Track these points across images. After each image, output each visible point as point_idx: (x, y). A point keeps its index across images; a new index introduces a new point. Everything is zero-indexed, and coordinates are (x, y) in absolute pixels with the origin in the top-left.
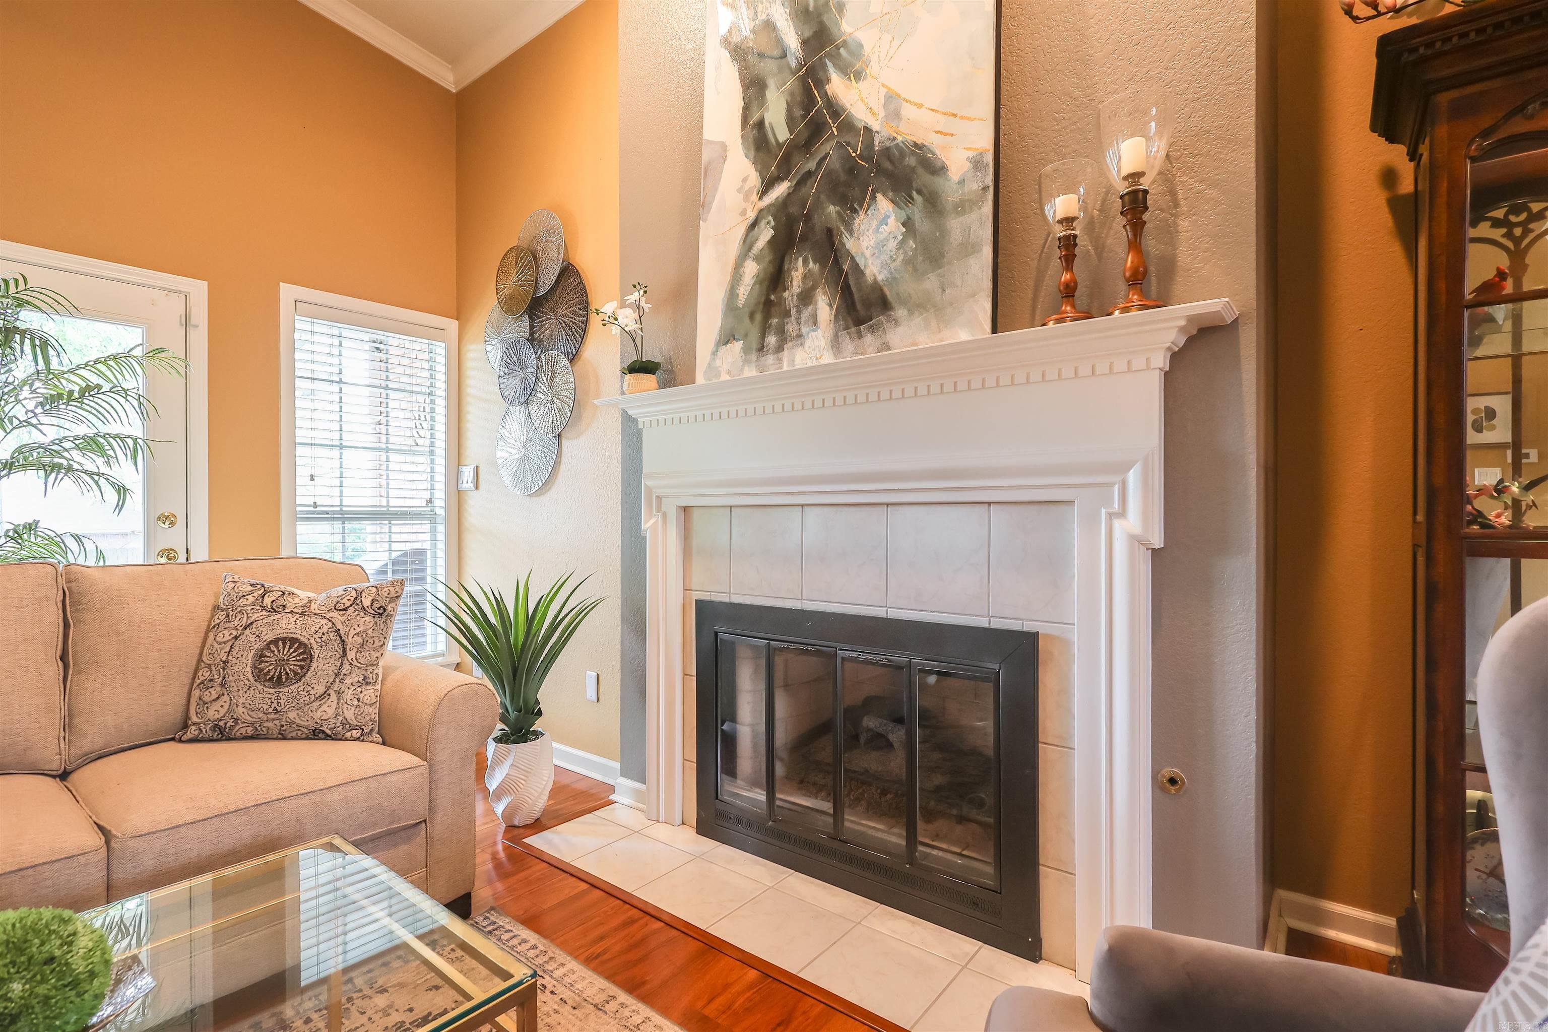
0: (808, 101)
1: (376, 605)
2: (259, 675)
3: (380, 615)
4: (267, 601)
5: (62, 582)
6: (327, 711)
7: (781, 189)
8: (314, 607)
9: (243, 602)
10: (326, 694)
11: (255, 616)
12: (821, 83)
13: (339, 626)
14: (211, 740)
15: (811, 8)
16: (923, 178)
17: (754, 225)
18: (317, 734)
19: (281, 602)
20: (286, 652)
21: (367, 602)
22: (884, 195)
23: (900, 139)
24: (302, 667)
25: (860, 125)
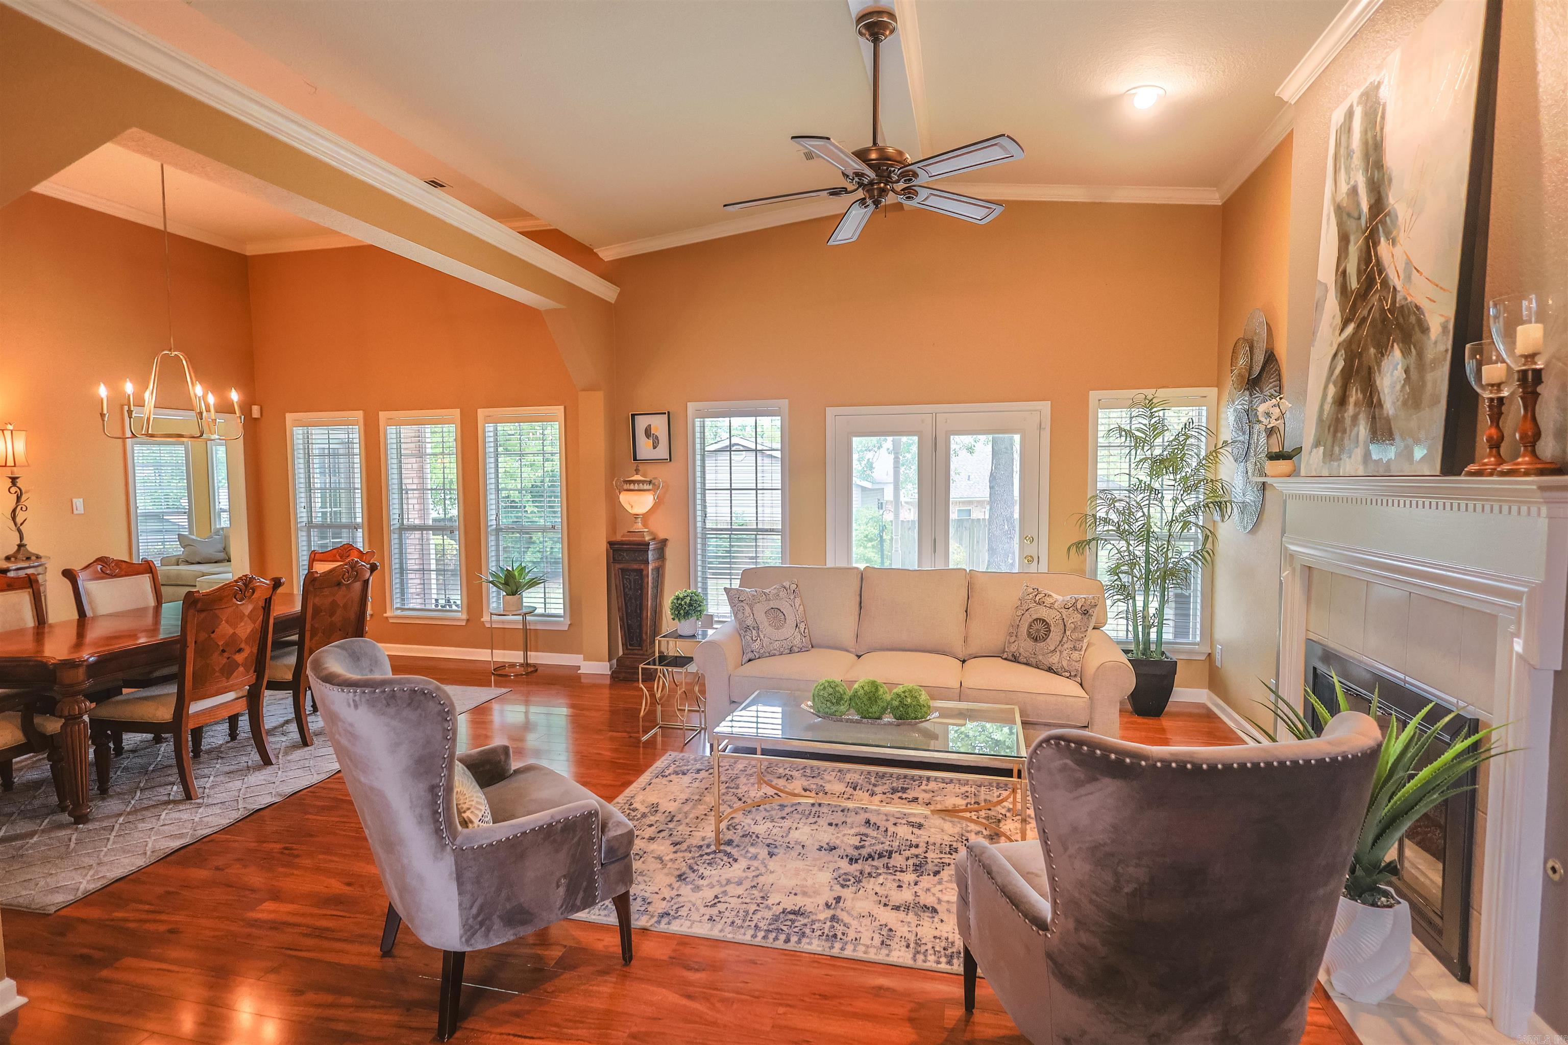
0: (1368, 260)
1: (1083, 608)
2: (1029, 634)
3: (1085, 614)
4: (1037, 598)
5: (968, 577)
6: (1054, 659)
7: (1350, 328)
8: (1056, 606)
9: (1027, 597)
10: (1054, 651)
11: (1031, 606)
12: (1376, 244)
13: (1064, 617)
14: (1012, 661)
15: (1376, 179)
16: (1417, 335)
17: (1335, 355)
18: (1050, 670)
19: (1043, 600)
20: (1039, 626)
21: (1079, 607)
22: (1398, 344)
23: (1409, 299)
24: (1046, 635)
25: (1391, 284)
